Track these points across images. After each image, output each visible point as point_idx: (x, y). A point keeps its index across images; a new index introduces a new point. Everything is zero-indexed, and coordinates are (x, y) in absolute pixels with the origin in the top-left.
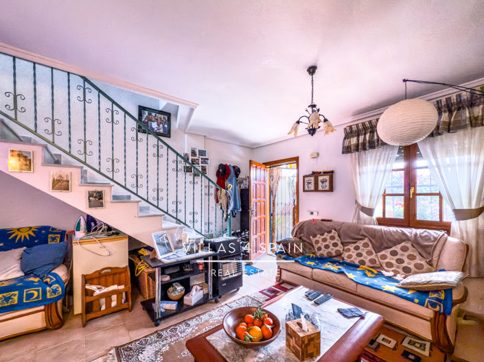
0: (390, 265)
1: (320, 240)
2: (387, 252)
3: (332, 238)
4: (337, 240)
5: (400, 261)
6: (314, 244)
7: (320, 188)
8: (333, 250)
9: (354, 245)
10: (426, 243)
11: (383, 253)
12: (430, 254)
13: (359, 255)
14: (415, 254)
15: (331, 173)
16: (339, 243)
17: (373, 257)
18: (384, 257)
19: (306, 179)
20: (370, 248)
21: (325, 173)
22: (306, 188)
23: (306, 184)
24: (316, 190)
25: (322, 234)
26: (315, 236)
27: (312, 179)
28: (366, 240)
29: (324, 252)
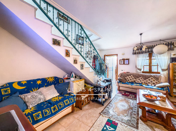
0: (149, 83)
1: (128, 78)
2: (147, 80)
3: (132, 77)
4: (133, 78)
5: (152, 82)
6: (126, 79)
7: (125, 63)
8: (133, 80)
9: (138, 79)
10: (157, 77)
11: (146, 80)
12: (158, 79)
13: (141, 81)
14: (155, 80)
15: (128, 59)
16: (134, 78)
17: (144, 81)
18: (147, 81)
19: (121, 61)
20: (143, 79)
21: (127, 59)
22: (121, 63)
23: (120, 62)
24: (124, 64)
25: (128, 76)
26: (126, 77)
27: (123, 61)
28: (141, 77)
29: (130, 81)
